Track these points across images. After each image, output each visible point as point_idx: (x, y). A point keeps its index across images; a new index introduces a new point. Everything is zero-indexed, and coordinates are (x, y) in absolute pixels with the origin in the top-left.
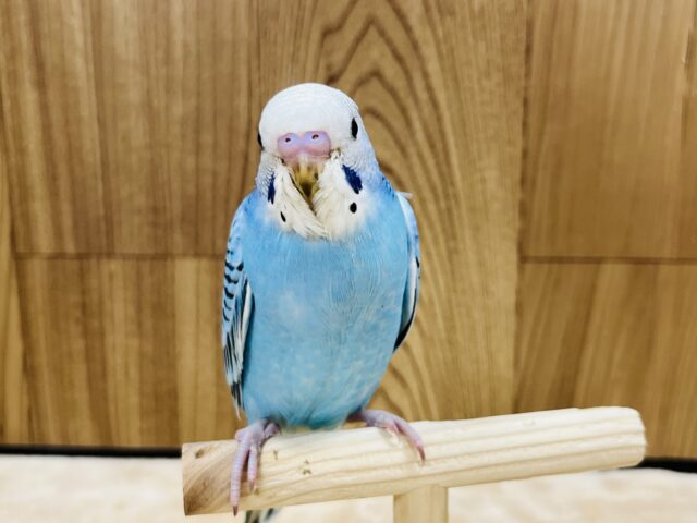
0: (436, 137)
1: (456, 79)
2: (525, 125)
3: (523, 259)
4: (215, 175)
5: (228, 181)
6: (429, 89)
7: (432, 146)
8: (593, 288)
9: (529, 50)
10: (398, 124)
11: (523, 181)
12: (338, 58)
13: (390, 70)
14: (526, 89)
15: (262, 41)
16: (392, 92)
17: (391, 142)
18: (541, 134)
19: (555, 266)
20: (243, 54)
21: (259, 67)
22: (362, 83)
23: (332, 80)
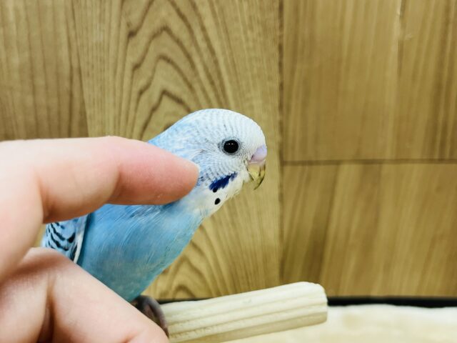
0: (215, 77)
1: (226, 31)
2: (280, 64)
3: (283, 163)
4: (49, 109)
5: (59, 113)
6: (207, 39)
7: (212, 83)
8: (335, 183)
9: (281, 8)
10: (184, 66)
11: (281, 107)
12: (135, 17)
13: (176, 26)
14: (281, 37)
15: (75, 7)
16: (178, 42)
17: (181, 80)
18: (293, 72)
19: (307, 168)
20: (61, 16)
21: (75, 27)
22: (155, 36)
23: (132, 34)
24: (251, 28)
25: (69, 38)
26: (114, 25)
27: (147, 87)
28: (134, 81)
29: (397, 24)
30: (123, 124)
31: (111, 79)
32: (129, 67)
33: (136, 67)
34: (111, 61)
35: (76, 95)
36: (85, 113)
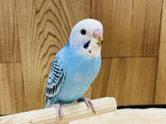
0: (68, 27)
1: (72, 11)
6: (65, 14)
7: (67, 30)
10: (57, 24)
12: (38, 6)
13: (54, 9)
14: (91, 13)
16: (55, 15)
17: (55, 29)
20: (11, 5)
21: (16, 9)
22: (46, 13)
23: (37, 12)
24: (81, 10)
25: (13, 13)
26: (31, 8)
27: (43, 31)
28: (38, 29)
29: (130, 9)
30: (33, 45)
31: (29, 28)
32: (36, 24)
33: (39, 24)
34: (30, 22)
35: (16, 34)
36: (19, 41)
